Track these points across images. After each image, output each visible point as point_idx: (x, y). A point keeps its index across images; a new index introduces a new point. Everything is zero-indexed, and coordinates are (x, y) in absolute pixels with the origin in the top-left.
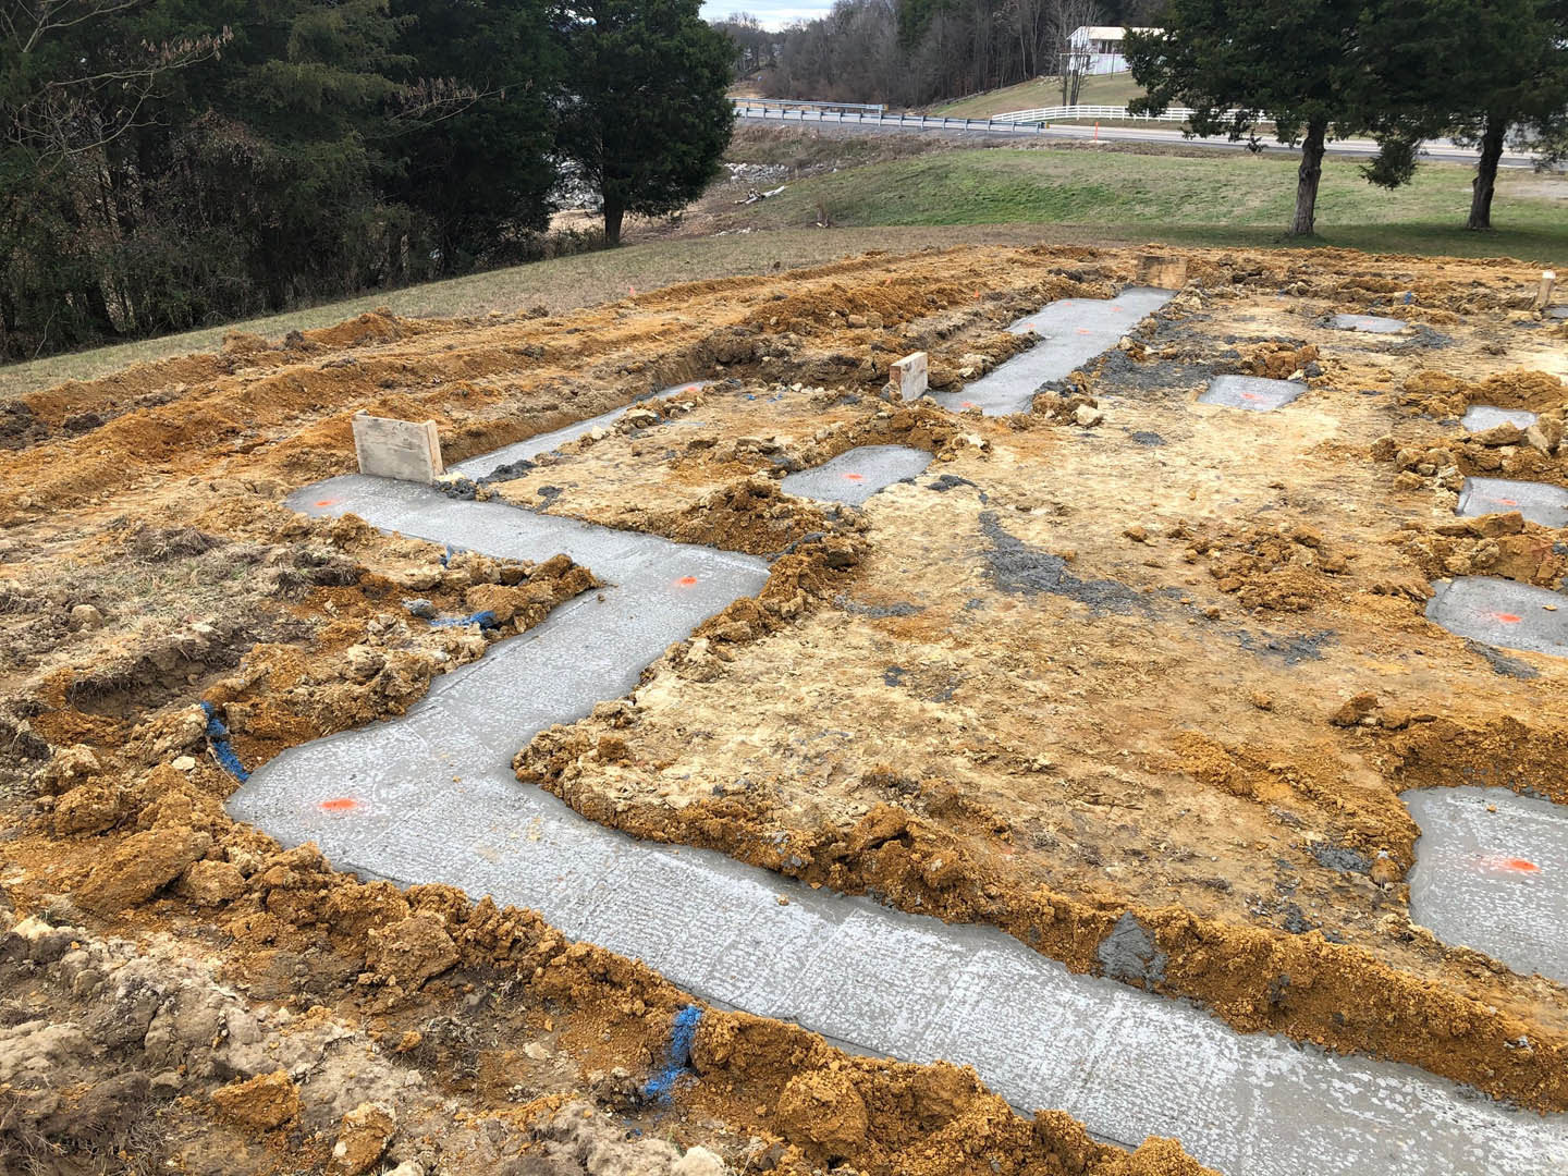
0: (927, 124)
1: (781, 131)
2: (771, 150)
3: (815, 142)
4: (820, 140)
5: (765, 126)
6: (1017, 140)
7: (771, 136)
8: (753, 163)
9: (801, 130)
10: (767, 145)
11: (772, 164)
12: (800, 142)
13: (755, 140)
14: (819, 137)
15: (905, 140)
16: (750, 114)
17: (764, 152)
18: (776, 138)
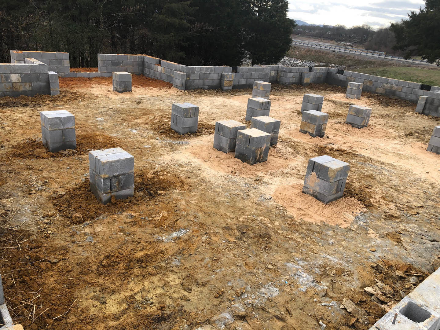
0: (392, 58)
1: (347, 56)
2: (343, 61)
3: (356, 60)
4: (358, 60)
5: (343, 54)
6: (420, 66)
7: (344, 57)
8: (336, 64)
9: (353, 56)
10: (341, 60)
11: (341, 65)
12: (352, 60)
13: (339, 58)
14: (358, 59)
15: (383, 62)
16: (340, 51)
17: (340, 61)
18: (345, 58)
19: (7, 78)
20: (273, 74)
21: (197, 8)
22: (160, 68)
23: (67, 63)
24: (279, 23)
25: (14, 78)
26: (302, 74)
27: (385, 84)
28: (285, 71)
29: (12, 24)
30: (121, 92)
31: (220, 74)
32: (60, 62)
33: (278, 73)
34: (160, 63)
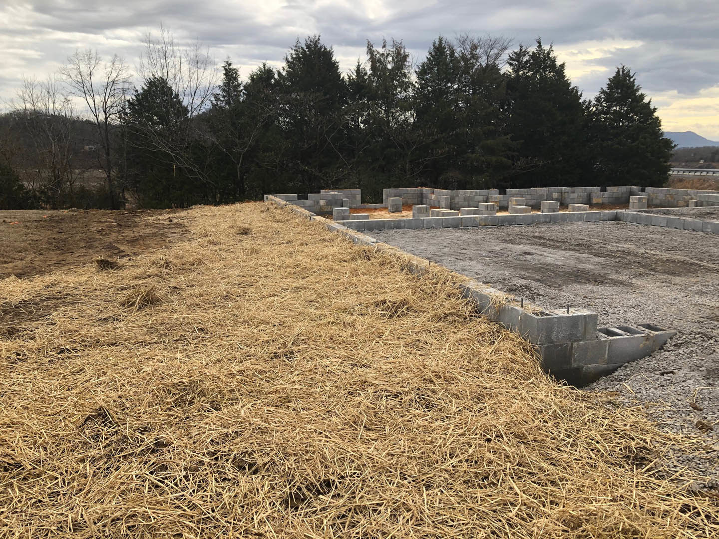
19: (318, 203)
20: (556, 196)
21: (522, 141)
22: (433, 196)
23: (359, 197)
24: (642, 146)
25: (322, 202)
26: (590, 194)
27: (685, 196)
28: (568, 193)
29: (323, 180)
30: (393, 212)
31: (485, 196)
32: (354, 196)
33: (562, 195)
34: (433, 193)
